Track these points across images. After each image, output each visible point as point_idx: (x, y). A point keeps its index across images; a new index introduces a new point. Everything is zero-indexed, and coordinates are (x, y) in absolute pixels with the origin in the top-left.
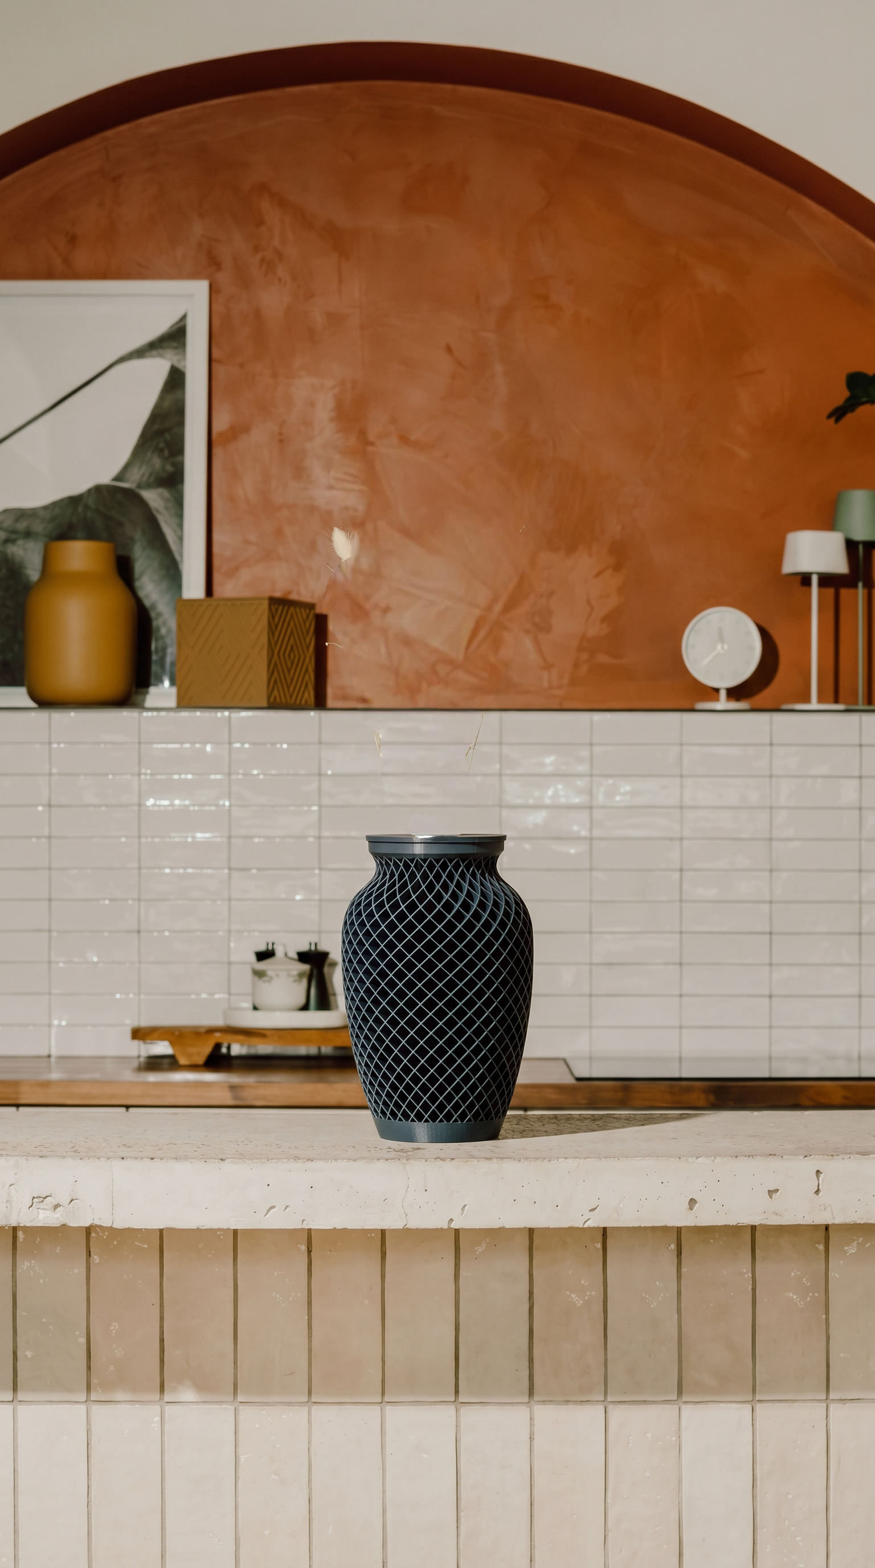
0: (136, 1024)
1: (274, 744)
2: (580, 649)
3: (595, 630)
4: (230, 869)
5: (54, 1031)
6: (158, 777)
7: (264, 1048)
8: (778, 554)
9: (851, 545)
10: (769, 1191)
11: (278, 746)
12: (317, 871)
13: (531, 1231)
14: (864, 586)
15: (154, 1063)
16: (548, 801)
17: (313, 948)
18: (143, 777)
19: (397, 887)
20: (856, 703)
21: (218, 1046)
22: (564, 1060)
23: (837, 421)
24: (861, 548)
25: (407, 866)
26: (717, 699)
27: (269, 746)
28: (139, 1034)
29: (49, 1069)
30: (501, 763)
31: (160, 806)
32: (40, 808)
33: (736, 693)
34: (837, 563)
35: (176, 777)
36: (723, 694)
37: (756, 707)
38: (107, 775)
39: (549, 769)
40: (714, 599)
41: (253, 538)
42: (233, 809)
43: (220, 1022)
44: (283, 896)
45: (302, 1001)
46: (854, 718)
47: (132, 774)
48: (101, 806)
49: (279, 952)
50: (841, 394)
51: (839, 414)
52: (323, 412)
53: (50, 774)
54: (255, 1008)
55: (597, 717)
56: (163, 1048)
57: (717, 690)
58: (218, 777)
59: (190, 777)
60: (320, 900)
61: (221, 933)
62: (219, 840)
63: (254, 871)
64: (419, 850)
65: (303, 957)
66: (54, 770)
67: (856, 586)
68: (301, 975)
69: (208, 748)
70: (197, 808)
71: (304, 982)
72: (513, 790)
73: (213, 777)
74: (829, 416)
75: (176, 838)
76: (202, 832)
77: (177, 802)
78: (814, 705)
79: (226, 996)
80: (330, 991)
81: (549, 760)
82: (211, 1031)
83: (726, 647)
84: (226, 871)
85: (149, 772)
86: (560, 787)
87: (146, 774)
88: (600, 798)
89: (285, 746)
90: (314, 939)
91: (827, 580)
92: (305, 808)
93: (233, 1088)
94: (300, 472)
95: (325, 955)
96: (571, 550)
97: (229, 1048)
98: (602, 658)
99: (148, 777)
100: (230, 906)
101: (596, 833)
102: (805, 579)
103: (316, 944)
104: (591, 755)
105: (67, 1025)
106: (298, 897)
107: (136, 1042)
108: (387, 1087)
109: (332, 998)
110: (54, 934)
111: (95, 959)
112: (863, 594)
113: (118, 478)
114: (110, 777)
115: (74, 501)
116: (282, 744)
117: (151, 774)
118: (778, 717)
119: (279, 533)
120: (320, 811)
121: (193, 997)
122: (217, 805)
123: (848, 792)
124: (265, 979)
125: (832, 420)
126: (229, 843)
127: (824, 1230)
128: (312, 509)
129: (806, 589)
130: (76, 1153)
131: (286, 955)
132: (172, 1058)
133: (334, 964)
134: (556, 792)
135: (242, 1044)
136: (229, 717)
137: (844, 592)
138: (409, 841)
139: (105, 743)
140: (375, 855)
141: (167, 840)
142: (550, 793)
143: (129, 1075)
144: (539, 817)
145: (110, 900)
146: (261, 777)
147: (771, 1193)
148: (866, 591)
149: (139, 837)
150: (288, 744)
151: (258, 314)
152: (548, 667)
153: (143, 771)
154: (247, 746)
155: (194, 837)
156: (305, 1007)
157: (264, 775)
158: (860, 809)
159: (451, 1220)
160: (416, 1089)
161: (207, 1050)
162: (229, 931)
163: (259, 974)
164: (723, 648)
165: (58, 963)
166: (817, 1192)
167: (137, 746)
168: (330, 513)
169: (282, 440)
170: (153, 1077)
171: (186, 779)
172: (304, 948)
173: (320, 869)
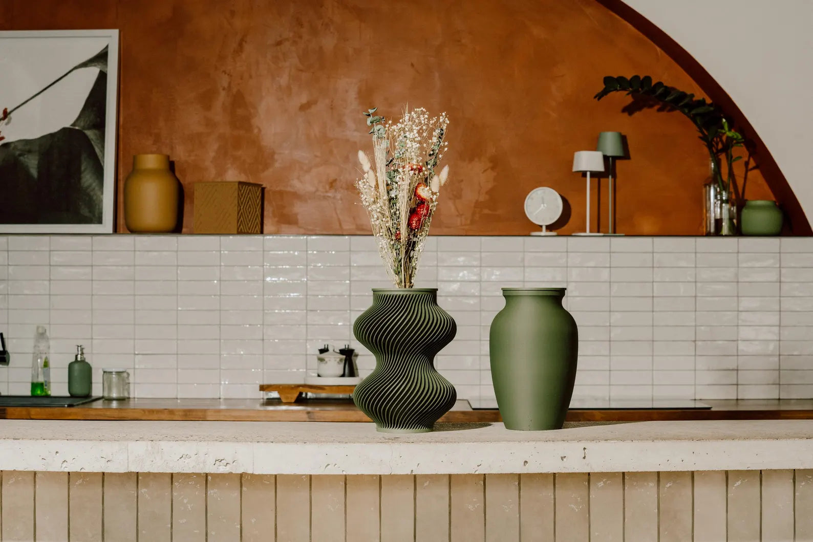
0: (262, 383)
1: (328, 251)
2: (475, 207)
3: (483, 198)
4: (307, 310)
5: (222, 387)
6: (272, 267)
7: (323, 395)
8: (571, 163)
9: (606, 158)
10: (561, 457)
11: (330, 252)
12: (349, 311)
13: (450, 476)
14: (612, 177)
15: (270, 402)
16: (459, 279)
17: (347, 347)
18: (265, 267)
20: (608, 232)
21: (301, 394)
22: (467, 400)
23: (599, 99)
24: (611, 159)
26: (541, 231)
27: (326, 252)
28: (262, 388)
29: (220, 404)
30: (437, 261)
31: (273, 281)
32: (215, 282)
33: (550, 228)
34: (599, 167)
35: (281, 267)
36: (544, 228)
37: (559, 234)
38: (248, 266)
39: (462, 264)
40: (540, 184)
41: (318, 154)
42: (309, 282)
43: (302, 382)
44: (331, 323)
45: (341, 372)
46: (607, 239)
47: (259, 266)
48: (244, 281)
49: (331, 349)
50: (601, 87)
51: (599, 96)
52: (352, 95)
53: (220, 266)
54: (319, 376)
55: (483, 238)
56: (275, 395)
57: (541, 226)
58: (301, 267)
59: (287, 267)
60: (350, 325)
61: (302, 341)
62: (301, 297)
63: (319, 312)
65: (342, 352)
66: (222, 264)
67: (608, 177)
68: (341, 360)
69: (296, 253)
70: (291, 282)
71: (342, 364)
72: (443, 273)
73: (298, 267)
74: (595, 97)
75: (281, 296)
76: (293, 293)
77: (281, 279)
78: (587, 233)
79: (305, 370)
80: (355, 368)
81: (461, 259)
82: (299, 386)
83: (545, 205)
84: (305, 311)
85: (268, 265)
86: (465, 272)
87: (266, 266)
88: (484, 277)
89: (333, 252)
90: (347, 343)
91: (594, 174)
92: (343, 282)
93: (308, 413)
94: (341, 123)
95: (352, 351)
96: (471, 160)
97: (306, 394)
98: (486, 211)
99: (268, 267)
100: (307, 328)
101: (483, 293)
102: (584, 174)
104: (481, 257)
105: (228, 384)
106: (339, 324)
107: (262, 392)
109: (355, 371)
110: (222, 341)
111: (242, 353)
113: (74, 125)
115: (52, 135)
118: (570, 239)
119: (331, 152)
120: (350, 283)
121: (289, 370)
122: (301, 281)
123: (605, 274)
124: (324, 362)
125: (597, 99)
126: (307, 298)
127: (587, 475)
128: (348, 141)
129: (584, 178)
130: (236, 440)
131: (334, 350)
132: (279, 399)
133: (358, 354)
134: (464, 274)
135: (312, 392)
136: (307, 238)
137: (602, 180)
139: (247, 251)
141: (278, 296)
142: (461, 275)
143: (258, 407)
144: (455, 287)
145: (250, 325)
146: (322, 267)
147: (563, 458)
148: (613, 180)
149: (263, 295)
150: (336, 251)
151: (321, 48)
152: (460, 215)
153: (265, 264)
154: (315, 252)
155: (290, 295)
156: (343, 376)
157: (324, 266)
158: (610, 282)
159: (412, 471)
161: (296, 395)
162: (306, 340)
163: (321, 360)
164: (544, 206)
165: (223, 354)
166: (585, 457)
167: (262, 252)
168: (355, 143)
169: (332, 108)
170: (271, 408)
171: (285, 268)
172: (343, 347)
173: (350, 310)
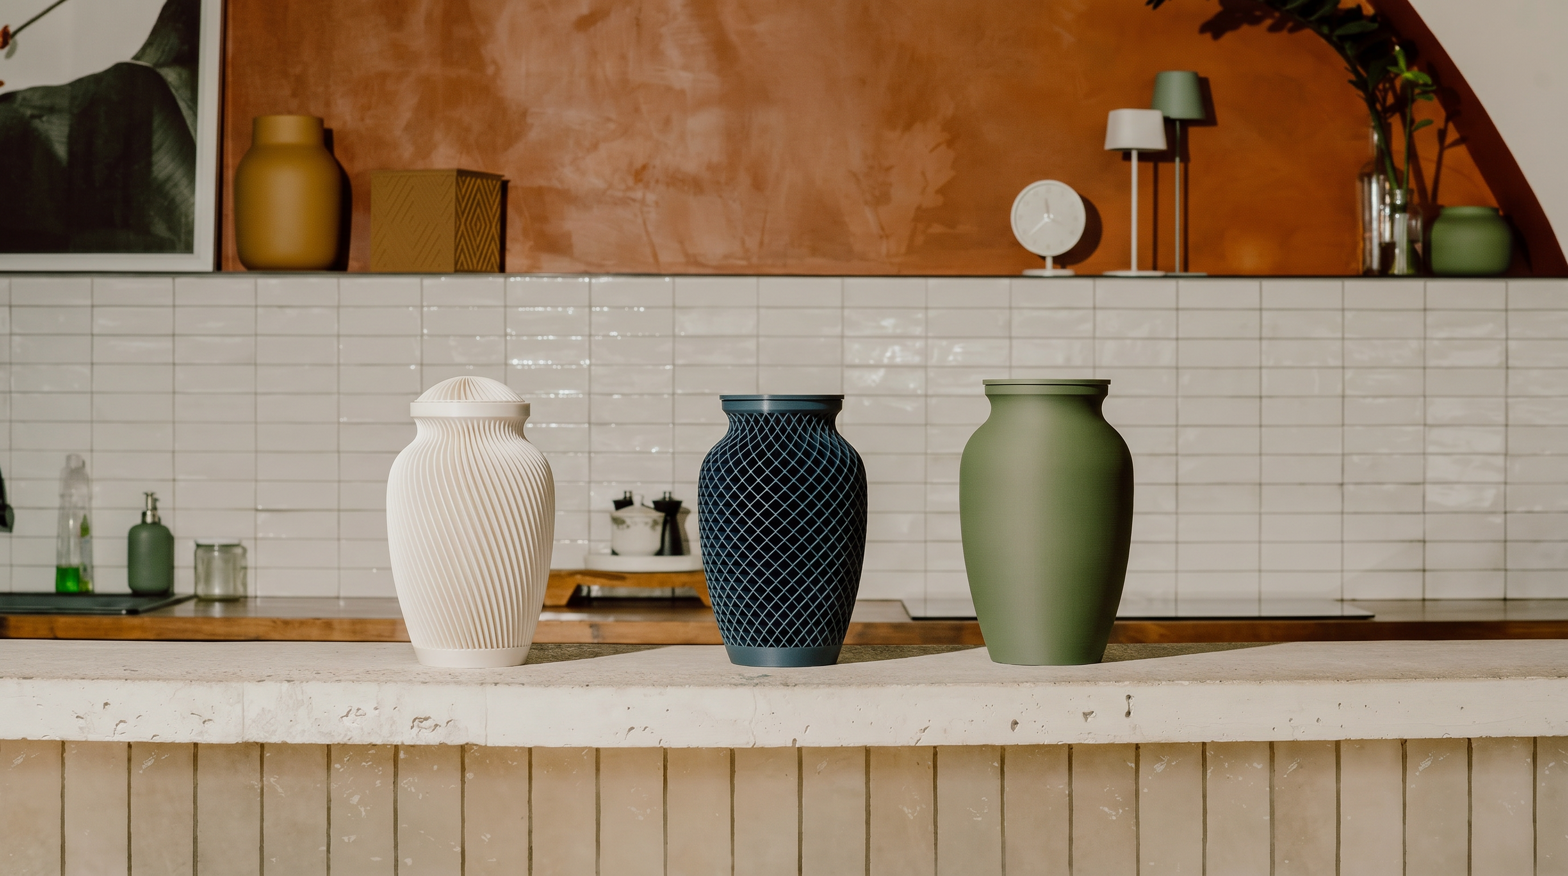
1: (632, 307)
2: (915, 220)
3: (930, 201)
4: (589, 423)
6: (522, 338)
7: (622, 591)
8: (1101, 131)
9: (1169, 123)
10: (1084, 713)
11: (636, 309)
12: (672, 426)
13: (868, 750)
14: (1181, 161)
16: (886, 361)
17: (667, 496)
18: (508, 338)
19: (748, 439)
20: (1173, 270)
21: (578, 589)
22: (900, 601)
23: (1155, 7)
24: (1178, 125)
25: (757, 421)
26: (1043, 267)
27: (626, 309)
30: (842, 326)
31: (523, 365)
32: (413, 367)
33: (1061, 261)
34: (1156, 141)
35: (540, 338)
36: (1049, 262)
37: (1079, 273)
38: (475, 336)
39: (889, 332)
41: (612, 115)
42: (593, 368)
43: (580, 566)
44: (638, 449)
45: (657, 545)
46: (1171, 284)
47: (498, 336)
49: (636, 500)
51: (1157, 1)
53: (422, 336)
54: (614, 553)
55: (932, 282)
57: (1044, 258)
58: (579, 338)
59: (551, 337)
60: (673, 453)
61: (582, 484)
62: (579, 396)
63: (613, 426)
64: (766, 407)
65: (659, 505)
66: (426, 332)
67: (1173, 161)
68: (656, 522)
69: (570, 311)
70: (559, 367)
71: (659, 529)
72: (855, 352)
73: (574, 338)
74: (1148, 3)
75: (541, 395)
76: (564, 389)
77: (542, 362)
78: (1134, 272)
79: (586, 542)
80: (683, 538)
81: (888, 323)
82: (571, 574)
83: (1052, 216)
84: (586, 426)
85: (515, 333)
86: (897, 348)
87: (512, 335)
88: (934, 361)
89: (642, 309)
90: (668, 488)
91: (1145, 156)
92: (660, 367)
93: (593, 626)
94: (656, 53)
95: (678, 504)
96: (908, 127)
97: (589, 591)
98: (937, 229)
99: (514, 338)
100: (590, 458)
101: (930, 391)
102: (1126, 154)
103: (670, 493)
104: (926, 318)
106: (654, 450)
108: (738, 614)
109: (684, 544)
112: (1180, 166)
113: (138, 57)
114: (478, 338)
115: (95, 79)
116: (639, 307)
117: (516, 335)
118: (1101, 283)
119: (637, 110)
120: (674, 370)
122: (578, 365)
123: (1166, 354)
124: (625, 526)
125: (1151, 6)
126: (590, 400)
127: (1134, 750)
128: (669, 89)
129: (1126, 163)
130: (453, 680)
131: (643, 503)
133: (687, 512)
134: (894, 353)
135: (600, 586)
136: (590, 283)
137: (1162, 166)
138: (758, 399)
139: (473, 307)
140: (728, 412)
141: (534, 396)
142: (888, 354)
144: (876, 377)
146: (619, 338)
147: (1086, 715)
148: (1182, 165)
150: (646, 308)
152: (886, 236)
153: (509, 331)
154: (606, 309)
155: (557, 394)
156: (660, 553)
157: (622, 336)
158: (1177, 368)
159: (795, 740)
160: (762, 616)
161: (567, 594)
162: (590, 482)
163: (617, 521)
164: (1049, 217)
166: (1128, 713)
167: (502, 309)
168: (683, 93)
169: (638, 23)
171: (548, 340)
172: (659, 497)
173: (676, 423)
